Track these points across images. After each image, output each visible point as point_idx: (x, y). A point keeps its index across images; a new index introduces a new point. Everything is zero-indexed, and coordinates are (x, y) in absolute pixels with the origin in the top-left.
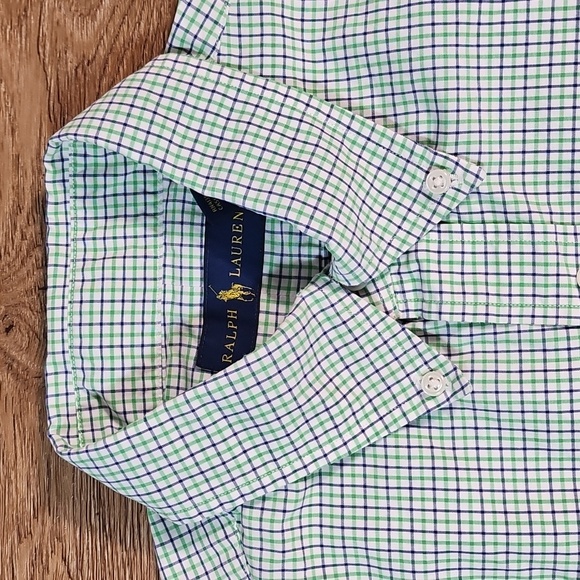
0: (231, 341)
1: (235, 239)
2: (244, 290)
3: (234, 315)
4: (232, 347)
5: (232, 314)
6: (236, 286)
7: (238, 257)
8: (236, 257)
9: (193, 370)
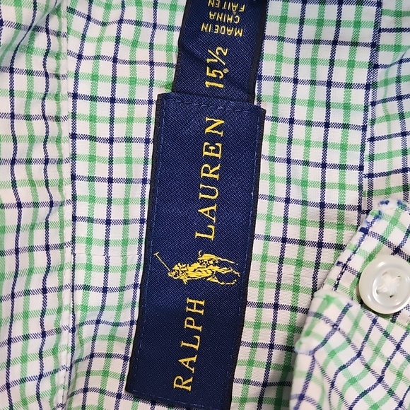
0: (190, 352)
1: (206, 171)
2: (221, 264)
3: (199, 307)
4: (191, 364)
5: (195, 305)
6: (206, 257)
7: (210, 203)
8: (209, 203)
9: (119, 396)
